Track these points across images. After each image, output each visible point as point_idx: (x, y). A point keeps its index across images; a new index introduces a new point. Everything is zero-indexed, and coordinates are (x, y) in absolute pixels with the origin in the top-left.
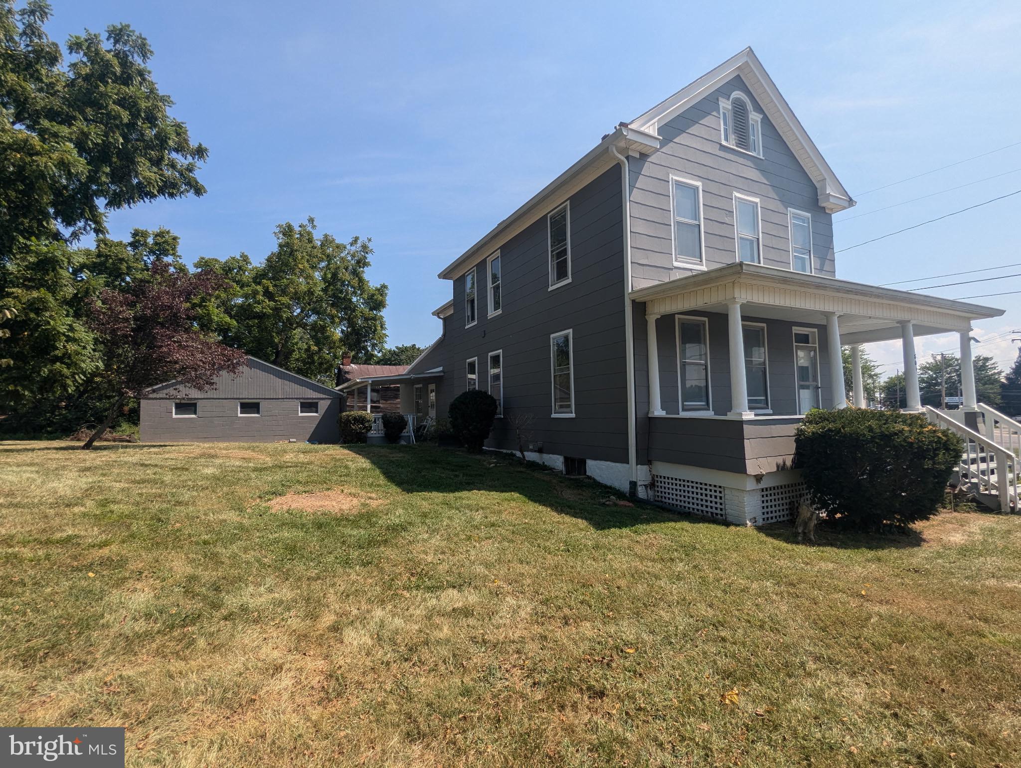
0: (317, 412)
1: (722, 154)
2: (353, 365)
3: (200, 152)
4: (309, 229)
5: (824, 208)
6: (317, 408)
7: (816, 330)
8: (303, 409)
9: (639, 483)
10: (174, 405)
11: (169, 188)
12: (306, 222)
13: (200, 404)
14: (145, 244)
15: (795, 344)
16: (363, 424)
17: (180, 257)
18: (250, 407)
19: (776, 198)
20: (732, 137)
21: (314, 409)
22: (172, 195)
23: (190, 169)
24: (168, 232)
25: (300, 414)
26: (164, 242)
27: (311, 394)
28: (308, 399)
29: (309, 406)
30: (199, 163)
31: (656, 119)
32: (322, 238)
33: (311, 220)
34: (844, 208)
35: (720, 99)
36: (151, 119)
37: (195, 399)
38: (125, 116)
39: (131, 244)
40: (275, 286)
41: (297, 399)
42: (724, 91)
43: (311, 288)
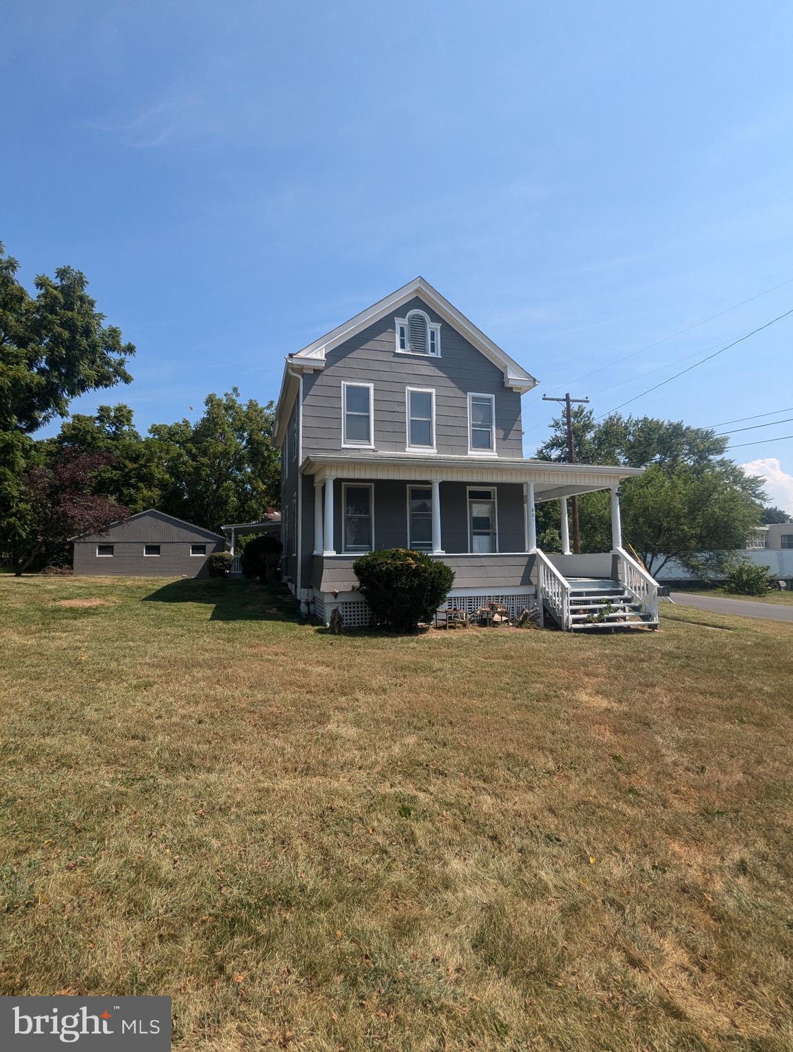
0: (204, 553)
1: (396, 359)
2: (276, 513)
3: (130, 349)
4: (234, 397)
5: (511, 389)
6: (205, 550)
7: (495, 488)
8: (194, 551)
9: (302, 601)
10: (97, 547)
11: (103, 380)
12: (230, 391)
13: (115, 546)
14: (109, 417)
15: (468, 500)
16: (223, 562)
17: (134, 426)
18: (153, 549)
19: (454, 386)
20: (407, 345)
21: (203, 551)
22: (106, 386)
23: (121, 363)
24: (125, 407)
25: (191, 555)
26: (120, 416)
27: (200, 539)
28: (198, 543)
29: (198, 548)
30: (128, 358)
31: (324, 346)
32: (247, 402)
33: (235, 390)
34: (531, 388)
35: (395, 318)
36: (87, 332)
37: (112, 542)
38: (66, 334)
39: (97, 418)
40: (198, 448)
41: (189, 543)
42: (401, 312)
43: (227, 449)
